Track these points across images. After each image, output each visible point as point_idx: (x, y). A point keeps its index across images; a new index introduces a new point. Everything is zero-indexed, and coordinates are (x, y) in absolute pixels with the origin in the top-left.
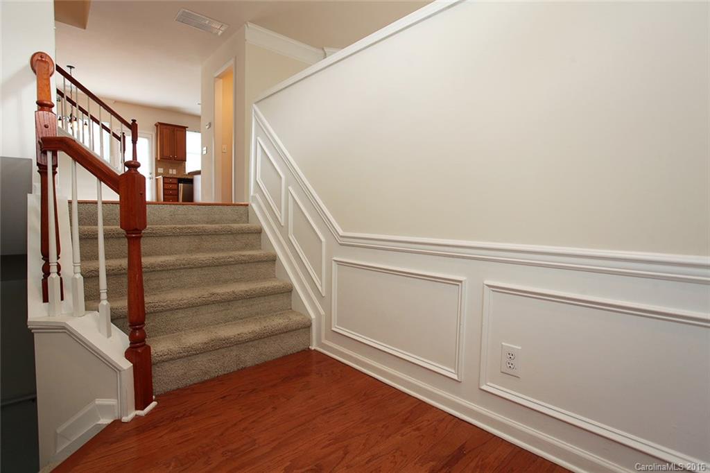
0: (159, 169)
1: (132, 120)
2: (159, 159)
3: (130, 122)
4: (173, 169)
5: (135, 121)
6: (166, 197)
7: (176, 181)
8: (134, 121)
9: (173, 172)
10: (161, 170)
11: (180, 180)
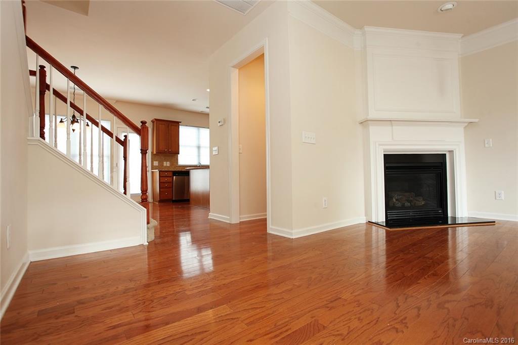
0: (154, 162)
1: (142, 122)
2: (155, 153)
3: (139, 125)
4: (167, 161)
5: (146, 123)
6: (161, 190)
7: (171, 174)
8: (143, 123)
9: (167, 164)
10: (156, 163)
11: (175, 173)
